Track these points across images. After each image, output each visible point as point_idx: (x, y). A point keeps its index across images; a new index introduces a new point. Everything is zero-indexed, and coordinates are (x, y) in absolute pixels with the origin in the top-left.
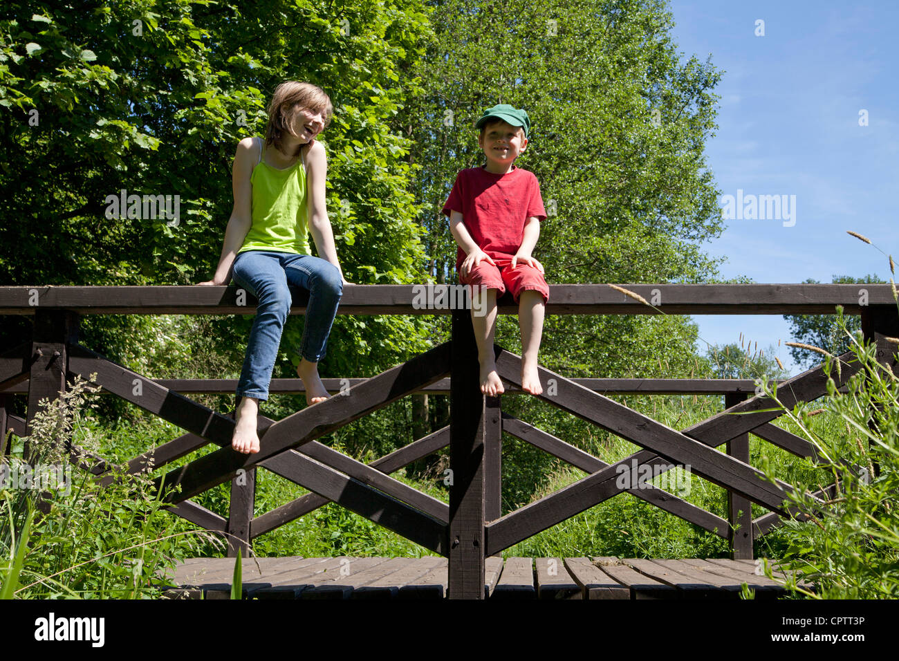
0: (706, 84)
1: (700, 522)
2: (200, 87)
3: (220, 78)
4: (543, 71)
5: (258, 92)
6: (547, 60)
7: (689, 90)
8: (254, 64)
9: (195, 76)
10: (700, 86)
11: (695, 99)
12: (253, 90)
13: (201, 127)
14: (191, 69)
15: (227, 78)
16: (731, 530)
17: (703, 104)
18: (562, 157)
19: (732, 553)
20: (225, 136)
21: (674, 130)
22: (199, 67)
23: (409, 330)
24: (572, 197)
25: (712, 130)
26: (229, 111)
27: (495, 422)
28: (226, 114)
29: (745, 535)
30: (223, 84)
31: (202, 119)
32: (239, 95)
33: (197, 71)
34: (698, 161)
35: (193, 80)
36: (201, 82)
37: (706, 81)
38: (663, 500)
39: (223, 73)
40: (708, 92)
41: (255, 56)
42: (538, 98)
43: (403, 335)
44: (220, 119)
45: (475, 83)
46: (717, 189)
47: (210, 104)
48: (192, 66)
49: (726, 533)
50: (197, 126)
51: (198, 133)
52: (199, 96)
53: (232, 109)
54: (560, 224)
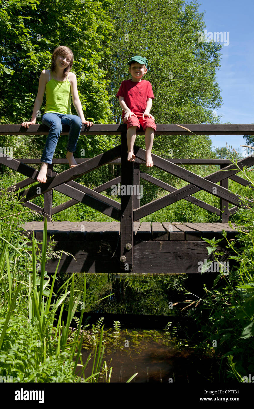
0: (217, 50)
1: (210, 210)
2: (28, 51)
3: (35, 47)
4: (156, 44)
5: (49, 53)
6: (157, 40)
7: (211, 52)
8: (48, 42)
9: (26, 47)
10: (214, 50)
11: (213, 55)
12: (48, 52)
13: (29, 66)
14: (25, 44)
15: (38, 47)
16: (221, 212)
17: (215, 57)
18: (163, 77)
19: (221, 221)
20: (38, 70)
21: (205, 67)
22: (27, 43)
23: (107, 141)
24: (166, 92)
25: (218, 67)
26: (39, 60)
27: (137, 174)
28: (38, 61)
29: (226, 214)
30: (36, 50)
31: (29, 63)
32: (43, 54)
33: (27, 45)
34: (213, 79)
35: (25, 48)
36: (28, 49)
37: (217, 48)
38: (197, 202)
39: (36, 46)
40: (217, 52)
41: (48, 39)
42: (154, 55)
43: (105, 143)
44: (36, 63)
45: (131, 49)
46: (220, 89)
47: (32, 58)
48: (25, 43)
49: (219, 214)
50: (28, 66)
51: (28, 68)
52: (28, 54)
53: (40, 59)
54: (162, 102)
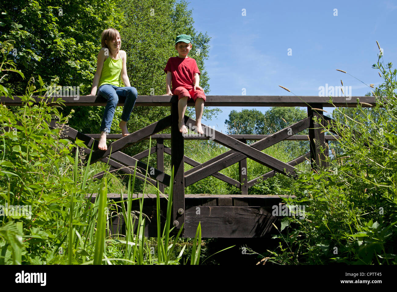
0: (205, 42)
1: (231, 183)
2: (55, 38)
3: (61, 34)
4: (152, 37)
5: (74, 39)
6: (153, 33)
7: (199, 44)
8: (73, 30)
9: (53, 34)
10: (203, 43)
11: (201, 47)
12: (72, 39)
13: (55, 51)
14: (52, 32)
15: (63, 35)
16: (240, 185)
17: (204, 49)
18: (159, 67)
19: (241, 193)
20: (63, 54)
21: (195, 57)
22: (54, 31)
23: (117, 122)
24: (162, 80)
25: (207, 58)
26: (64, 46)
28: (63, 47)
29: (245, 187)
30: (62, 37)
31: (56, 48)
32: (68, 41)
33: (54, 32)
34: (202, 68)
35: (53, 36)
36: (55, 36)
37: (205, 41)
38: (218, 175)
39: (62, 33)
40: (205, 44)
41: (72, 27)
42: (150, 46)
43: (115, 124)
44: (62, 49)
45: (130, 41)
46: (208, 78)
47: (58, 44)
48: (52, 30)
49: (239, 186)
50: (54, 51)
51: (55, 53)
52: (55, 41)
53: (66, 45)
54: (157, 89)
